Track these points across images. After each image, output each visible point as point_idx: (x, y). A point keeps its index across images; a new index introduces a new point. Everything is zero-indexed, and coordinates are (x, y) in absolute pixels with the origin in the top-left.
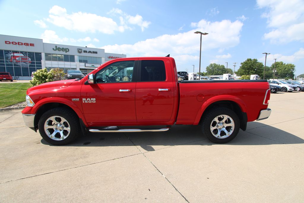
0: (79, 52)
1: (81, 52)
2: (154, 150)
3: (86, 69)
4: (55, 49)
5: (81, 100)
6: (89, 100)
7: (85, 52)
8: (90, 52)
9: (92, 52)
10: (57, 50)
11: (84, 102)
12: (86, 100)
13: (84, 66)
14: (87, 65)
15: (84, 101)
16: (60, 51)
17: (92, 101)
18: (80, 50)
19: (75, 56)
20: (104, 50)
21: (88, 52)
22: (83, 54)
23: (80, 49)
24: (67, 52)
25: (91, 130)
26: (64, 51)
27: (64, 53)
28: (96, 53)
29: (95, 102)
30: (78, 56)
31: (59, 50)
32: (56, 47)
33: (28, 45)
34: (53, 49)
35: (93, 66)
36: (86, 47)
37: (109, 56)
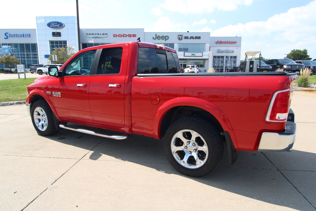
0: (179, 39)
1: (181, 39)
3: (186, 59)
4: (155, 38)
5: (52, 93)
7: (186, 38)
8: (192, 38)
9: (194, 38)
10: (157, 39)
13: (183, 56)
14: (187, 54)
16: (159, 40)
18: (180, 37)
19: (175, 44)
20: (209, 33)
21: (189, 38)
22: (184, 41)
23: (180, 35)
24: (167, 40)
26: (164, 39)
27: (164, 41)
28: (199, 38)
30: (178, 43)
31: (159, 38)
32: (156, 35)
33: (131, 36)
34: (153, 38)
35: (194, 54)
36: (188, 32)
37: (216, 41)
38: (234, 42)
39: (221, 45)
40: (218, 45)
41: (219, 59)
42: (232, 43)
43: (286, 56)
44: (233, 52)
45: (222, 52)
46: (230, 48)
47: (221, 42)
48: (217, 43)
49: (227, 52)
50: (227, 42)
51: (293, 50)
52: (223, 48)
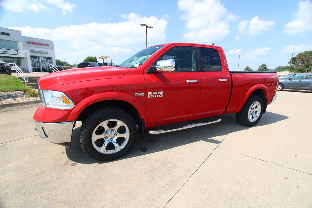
2: (221, 142)
5: (146, 94)
6: (155, 94)
11: (149, 97)
12: (152, 94)
15: (150, 95)
17: (159, 95)
20: (20, 32)
25: (151, 132)
29: (162, 96)
37: (28, 41)
38: (47, 44)
39: (33, 45)
40: (30, 45)
41: (34, 59)
42: (45, 45)
43: (84, 60)
44: (47, 53)
45: (36, 52)
46: (44, 49)
47: (33, 43)
48: (29, 42)
49: (42, 52)
50: (40, 44)
51: (88, 56)
52: (37, 48)
